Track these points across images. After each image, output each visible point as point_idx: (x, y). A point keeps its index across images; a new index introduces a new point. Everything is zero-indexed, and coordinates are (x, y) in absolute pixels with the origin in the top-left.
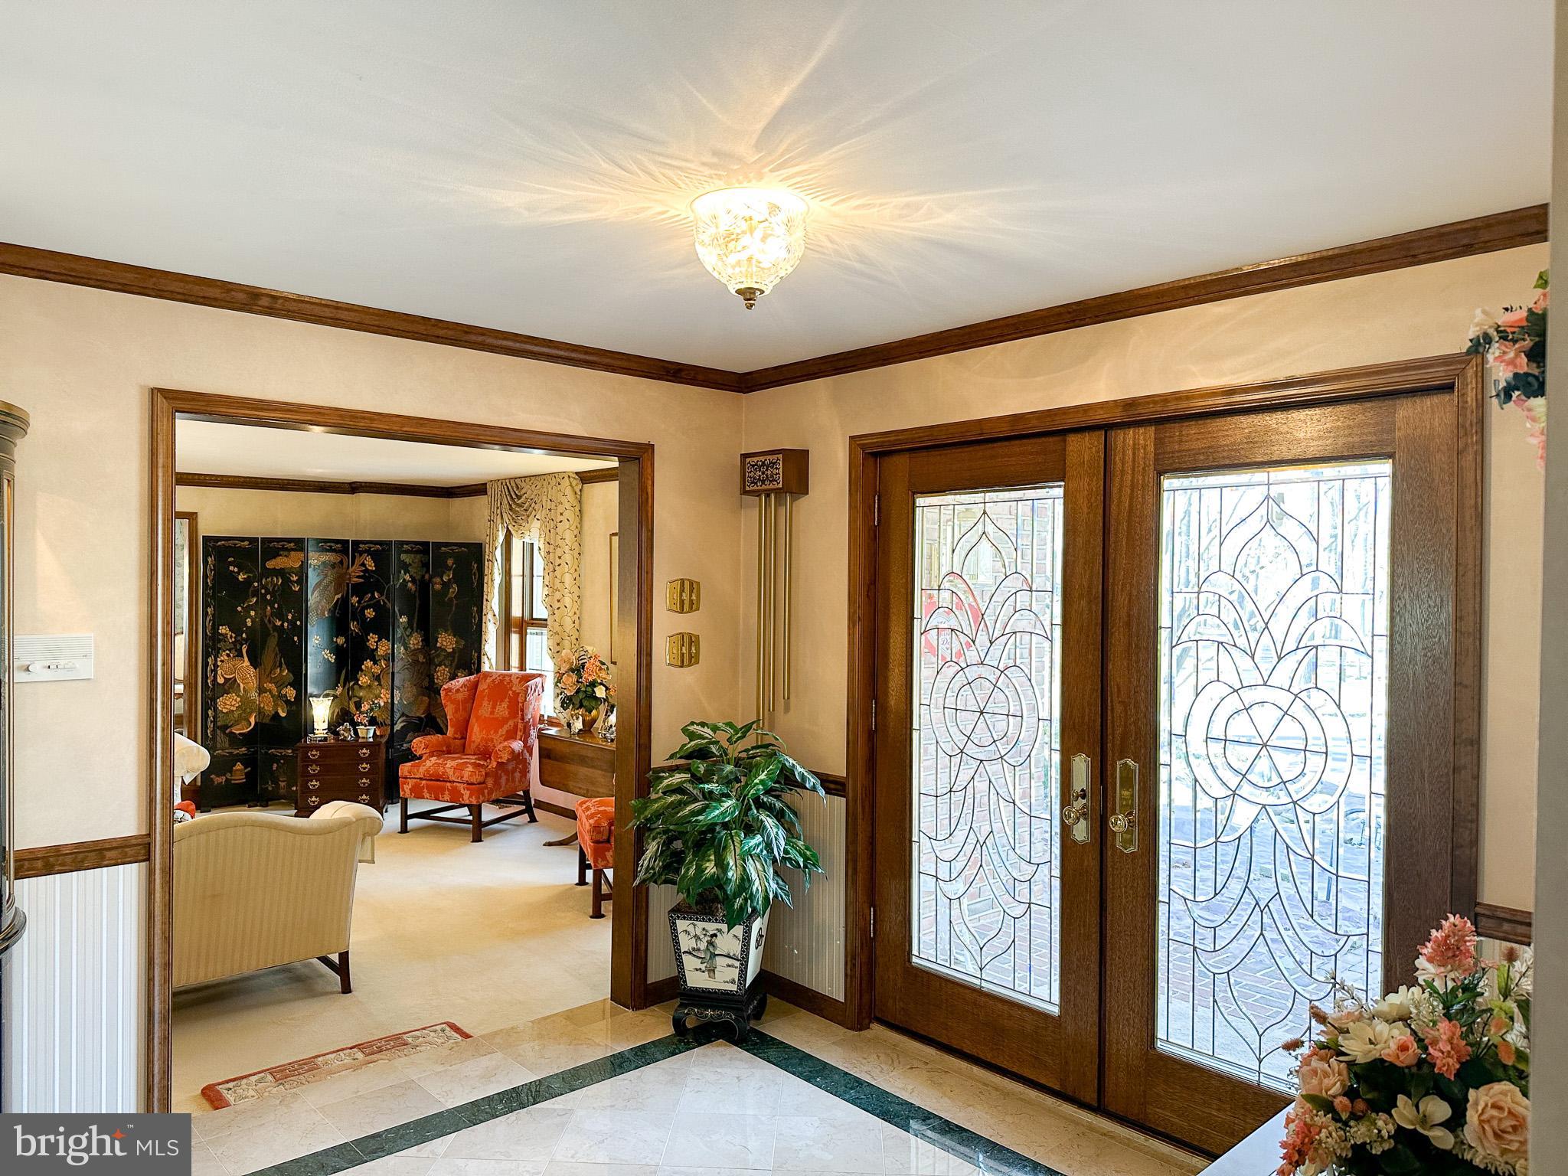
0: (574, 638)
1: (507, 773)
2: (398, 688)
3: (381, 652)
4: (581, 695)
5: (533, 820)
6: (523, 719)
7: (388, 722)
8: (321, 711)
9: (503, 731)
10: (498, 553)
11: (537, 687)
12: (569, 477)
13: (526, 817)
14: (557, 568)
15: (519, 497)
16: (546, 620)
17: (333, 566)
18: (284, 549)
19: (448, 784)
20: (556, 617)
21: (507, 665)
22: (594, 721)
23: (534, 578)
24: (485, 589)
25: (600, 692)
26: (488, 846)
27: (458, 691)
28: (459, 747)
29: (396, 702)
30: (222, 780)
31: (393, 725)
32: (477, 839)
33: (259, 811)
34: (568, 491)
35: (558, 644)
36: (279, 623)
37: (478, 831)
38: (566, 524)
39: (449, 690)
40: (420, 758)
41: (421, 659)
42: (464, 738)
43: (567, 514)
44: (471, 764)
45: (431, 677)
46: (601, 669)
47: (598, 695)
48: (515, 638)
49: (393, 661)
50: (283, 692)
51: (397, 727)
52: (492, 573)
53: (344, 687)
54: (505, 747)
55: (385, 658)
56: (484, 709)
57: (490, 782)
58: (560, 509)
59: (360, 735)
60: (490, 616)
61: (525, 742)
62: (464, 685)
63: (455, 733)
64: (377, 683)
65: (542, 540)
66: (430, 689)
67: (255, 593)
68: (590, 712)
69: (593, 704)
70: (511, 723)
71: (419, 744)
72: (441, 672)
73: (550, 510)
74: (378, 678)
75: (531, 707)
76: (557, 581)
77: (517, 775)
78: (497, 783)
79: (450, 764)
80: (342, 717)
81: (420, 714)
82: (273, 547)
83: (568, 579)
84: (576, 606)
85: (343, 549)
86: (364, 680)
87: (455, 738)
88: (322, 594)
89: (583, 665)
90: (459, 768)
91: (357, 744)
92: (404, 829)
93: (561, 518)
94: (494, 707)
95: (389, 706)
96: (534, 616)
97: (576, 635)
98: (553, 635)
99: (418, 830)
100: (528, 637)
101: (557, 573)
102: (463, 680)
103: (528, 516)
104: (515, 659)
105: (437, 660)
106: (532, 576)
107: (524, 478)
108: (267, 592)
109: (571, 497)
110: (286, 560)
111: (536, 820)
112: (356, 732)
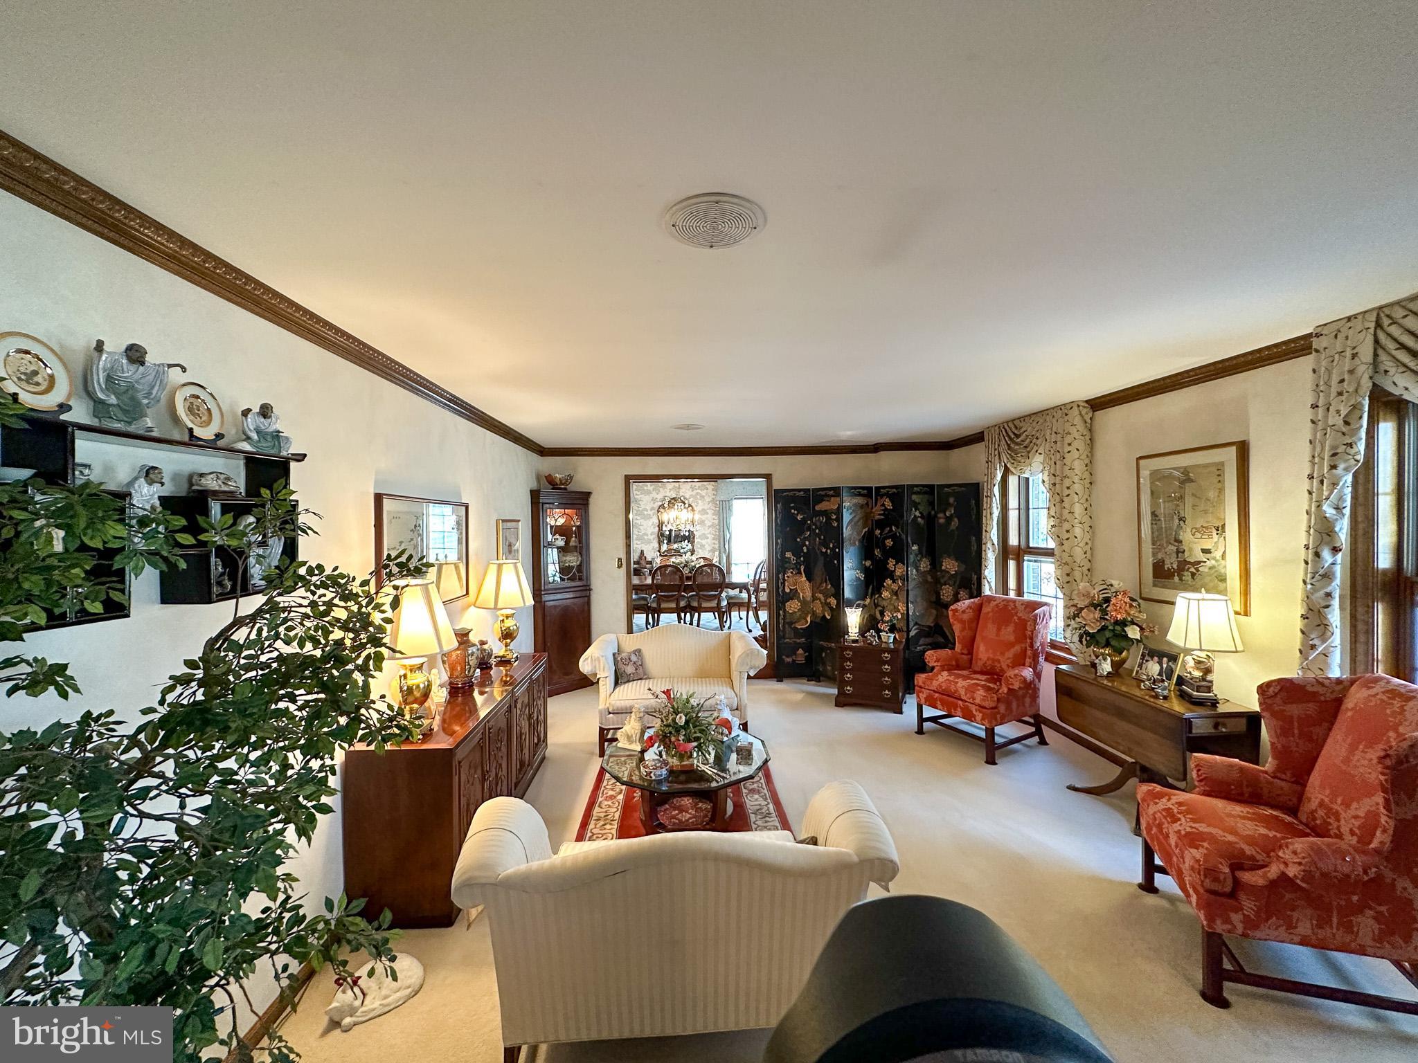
0: (1085, 569)
1: (1017, 699)
2: (912, 603)
3: (898, 573)
4: (1108, 634)
5: (1043, 742)
6: (1032, 646)
7: (905, 629)
8: (853, 619)
9: (1010, 654)
10: (996, 490)
11: (1044, 615)
12: (1079, 406)
13: (1036, 739)
14: (1065, 499)
15: (1017, 436)
16: (1053, 549)
17: (862, 507)
18: (826, 495)
19: (960, 702)
20: (1066, 547)
21: (1005, 590)
22: (1124, 661)
23: (1031, 511)
24: (984, 522)
25: (1133, 633)
26: (1004, 766)
27: (964, 612)
28: (963, 665)
29: (911, 614)
30: (789, 660)
31: (908, 631)
32: (991, 761)
33: (814, 685)
34: (1077, 420)
35: (1068, 575)
36: (824, 550)
37: (992, 751)
38: (1076, 454)
39: (956, 611)
40: (933, 668)
41: (929, 578)
42: (970, 653)
43: (1076, 444)
44: (983, 686)
45: (938, 594)
46: (1131, 606)
47: (1131, 635)
48: (1012, 565)
49: (908, 580)
50: (828, 601)
51: (912, 633)
52: (991, 508)
53: (871, 598)
54: (1016, 676)
55: (901, 578)
56: (989, 630)
57: (1002, 708)
58: (1068, 439)
59: (883, 640)
60: (989, 545)
61: (1035, 669)
62: (969, 607)
63: (962, 649)
64: (895, 598)
65: (1046, 473)
66: (940, 606)
67: (809, 528)
68: (1121, 653)
69: (1124, 644)
70: (1017, 648)
71: (931, 657)
72: (947, 592)
73: (1055, 442)
74: (896, 593)
75: (1040, 635)
76: (1066, 512)
77: (1028, 700)
78: (1009, 707)
79: (962, 683)
80: (870, 624)
81: (929, 622)
82: (820, 494)
83: (1078, 509)
84: (1088, 536)
85: (868, 493)
86: (885, 594)
87: (963, 654)
88: (853, 528)
89: (1107, 600)
90: (971, 690)
91: (880, 650)
92: (920, 731)
93: (1070, 448)
94: (999, 630)
95: (905, 617)
96: (1031, 545)
97: (1088, 565)
98: (1061, 564)
99: (932, 733)
100: (1025, 563)
101: (1066, 504)
102: (967, 602)
103: (1029, 452)
104: (1012, 584)
105: (942, 581)
106: (1028, 509)
107: (1023, 418)
108: (816, 528)
109: (1080, 426)
110: (827, 503)
111: (1047, 744)
112: (880, 637)
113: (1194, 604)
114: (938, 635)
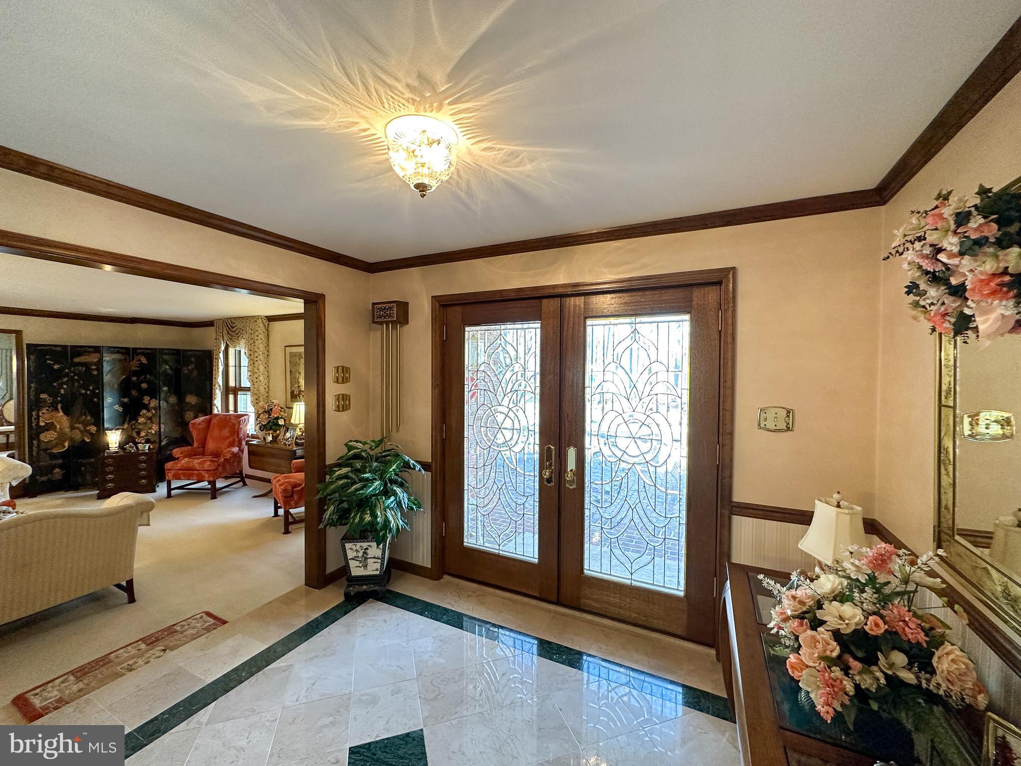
0: (265, 397)
1: (230, 463)
2: (163, 424)
3: (152, 405)
4: (271, 424)
5: (245, 484)
6: (238, 436)
7: (158, 441)
8: (114, 439)
9: (227, 441)
10: (221, 355)
11: (245, 420)
12: (261, 318)
13: (241, 484)
14: (255, 362)
15: (233, 328)
16: (249, 388)
17: (120, 361)
18: (85, 351)
19: (195, 471)
20: (255, 386)
21: (227, 410)
22: (278, 436)
23: (242, 368)
24: (214, 373)
25: (281, 422)
26: (220, 501)
27: (199, 424)
28: (198, 453)
29: (162, 430)
30: (44, 479)
31: (161, 441)
32: (214, 497)
34: (261, 325)
35: (257, 399)
36: (83, 392)
37: (214, 493)
38: (260, 341)
39: (194, 424)
40: (178, 459)
41: (177, 408)
42: (204, 446)
43: (261, 336)
44: (210, 461)
45: (182, 417)
46: (281, 411)
47: (280, 423)
48: (231, 397)
49: (160, 409)
50: (88, 428)
51: (163, 443)
52: (218, 365)
53: (129, 424)
54: (228, 451)
55: (155, 408)
56: (215, 432)
57: (220, 469)
58: (257, 333)
59: (140, 449)
60: (217, 386)
61: (240, 448)
62: (203, 421)
63: (199, 444)
64: (149, 421)
65: (247, 349)
66: (183, 424)
67: (67, 375)
68: (276, 432)
69: (277, 428)
70: (231, 439)
71: (176, 452)
72: (189, 415)
73: (251, 334)
74: (150, 419)
75: (242, 430)
76: (255, 369)
77: (236, 464)
78: (224, 468)
80: (129, 439)
81: (177, 435)
82: (78, 350)
83: (261, 368)
84: (266, 381)
85: (127, 353)
86: (141, 420)
87: (198, 448)
88: (113, 376)
89: (271, 409)
90: (201, 463)
91: (138, 454)
92: (169, 496)
93: (257, 338)
94: (221, 430)
95: (158, 433)
96: (242, 386)
97: (266, 395)
98: (253, 395)
99: (178, 496)
100: (239, 396)
101: (255, 365)
102: (202, 418)
103: (238, 337)
104: (231, 407)
105: (186, 408)
106: (240, 367)
107: (236, 318)
108: (75, 375)
109: (262, 327)
110: (88, 357)
111: (246, 485)
112: (137, 448)
113: (298, 406)
114: (183, 440)
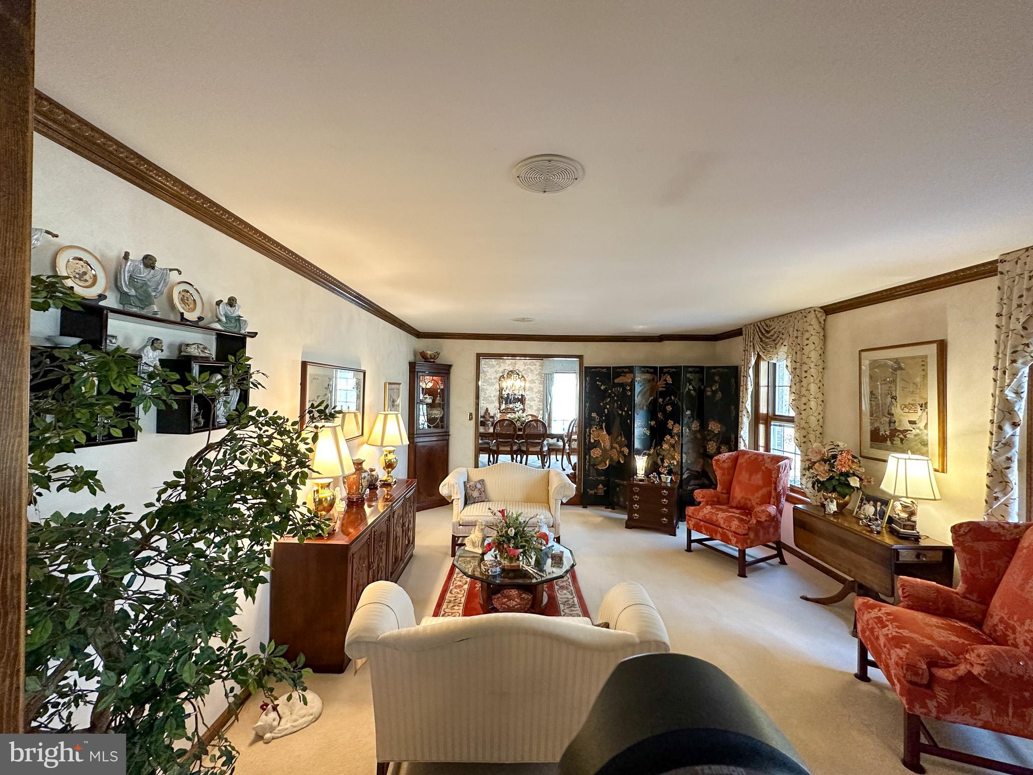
0: (818, 433)
1: (764, 528)
2: (685, 453)
3: (675, 431)
4: (834, 482)
5: (783, 562)
6: (775, 489)
7: (679, 473)
8: (641, 463)
9: (760, 494)
10: (751, 372)
11: (786, 466)
12: (815, 311)
13: (777, 560)
14: (803, 380)
15: (768, 332)
16: (793, 417)
17: (649, 381)
18: (623, 372)
19: (720, 529)
20: (803, 416)
21: (756, 447)
22: (846, 504)
23: (777, 388)
24: (741, 395)
25: (854, 482)
26: (751, 579)
27: (724, 462)
28: (724, 501)
29: (684, 461)
30: (592, 492)
31: (682, 474)
32: (742, 574)
33: (611, 512)
34: (814, 322)
35: (804, 437)
36: (620, 412)
37: (743, 567)
38: (813, 347)
39: (718, 460)
40: (700, 503)
41: (699, 436)
42: (728, 493)
43: (813, 339)
44: (737, 518)
45: (705, 448)
46: (853, 462)
47: (852, 484)
48: (762, 428)
49: (682, 437)
50: (622, 449)
51: (685, 476)
52: (746, 385)
53: (654, 449)
54: (763, 511)
55: (677, 434)
56: (743, 476)
57: (752, 535)
58: (807, 335)
59: (663, 480)
60: (745, 413)
61: (777, 507)
62: (728, 458)
63: (722, 489)
64: (672, 449)
65: (789, 360)
66: (706, 456)
67: (609, 396)
68: (844, 497)
69: (847, 491)
70: (764, 491)
71: (699, 494)
72: (712, 447)
73: (797, 337)
74: (673, 446)
75: (782, 482)
76: (803, 390)
77: (772, 530)
78: (757, 535)
79: (721, 515)
80: (653, 468)
81: (698, 468)
82: (619, 371)
83: (813, 388)
84: (820, 408)
85: (654, 372)
86: (665, 446)
87: (722, 493)
88: (642, 397)
89: (834, 457)
90: (728, 520)
91: (661, 487)
92: (689, 549)
93: (807, 342)
94: (751, 475)
95: (680, 464)
96: (777, 414)
97: (820, 430)
98: (799, 428)
99: (698, 551)
100: (772, 427)
101: (804, 383)
102: (727, 454)
103: (776, 344)
104: (762, 442)
105: (708, 438)
106: (775, 387)
107: (772, 319)
108: (615, 395)
109: (816, 326)
110: (624, 378)
111: (785, 564)
112: (660, 478)
113: (902, 462)
114: (705, 478)
